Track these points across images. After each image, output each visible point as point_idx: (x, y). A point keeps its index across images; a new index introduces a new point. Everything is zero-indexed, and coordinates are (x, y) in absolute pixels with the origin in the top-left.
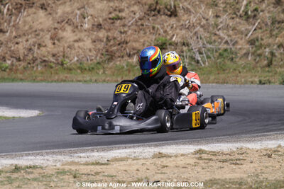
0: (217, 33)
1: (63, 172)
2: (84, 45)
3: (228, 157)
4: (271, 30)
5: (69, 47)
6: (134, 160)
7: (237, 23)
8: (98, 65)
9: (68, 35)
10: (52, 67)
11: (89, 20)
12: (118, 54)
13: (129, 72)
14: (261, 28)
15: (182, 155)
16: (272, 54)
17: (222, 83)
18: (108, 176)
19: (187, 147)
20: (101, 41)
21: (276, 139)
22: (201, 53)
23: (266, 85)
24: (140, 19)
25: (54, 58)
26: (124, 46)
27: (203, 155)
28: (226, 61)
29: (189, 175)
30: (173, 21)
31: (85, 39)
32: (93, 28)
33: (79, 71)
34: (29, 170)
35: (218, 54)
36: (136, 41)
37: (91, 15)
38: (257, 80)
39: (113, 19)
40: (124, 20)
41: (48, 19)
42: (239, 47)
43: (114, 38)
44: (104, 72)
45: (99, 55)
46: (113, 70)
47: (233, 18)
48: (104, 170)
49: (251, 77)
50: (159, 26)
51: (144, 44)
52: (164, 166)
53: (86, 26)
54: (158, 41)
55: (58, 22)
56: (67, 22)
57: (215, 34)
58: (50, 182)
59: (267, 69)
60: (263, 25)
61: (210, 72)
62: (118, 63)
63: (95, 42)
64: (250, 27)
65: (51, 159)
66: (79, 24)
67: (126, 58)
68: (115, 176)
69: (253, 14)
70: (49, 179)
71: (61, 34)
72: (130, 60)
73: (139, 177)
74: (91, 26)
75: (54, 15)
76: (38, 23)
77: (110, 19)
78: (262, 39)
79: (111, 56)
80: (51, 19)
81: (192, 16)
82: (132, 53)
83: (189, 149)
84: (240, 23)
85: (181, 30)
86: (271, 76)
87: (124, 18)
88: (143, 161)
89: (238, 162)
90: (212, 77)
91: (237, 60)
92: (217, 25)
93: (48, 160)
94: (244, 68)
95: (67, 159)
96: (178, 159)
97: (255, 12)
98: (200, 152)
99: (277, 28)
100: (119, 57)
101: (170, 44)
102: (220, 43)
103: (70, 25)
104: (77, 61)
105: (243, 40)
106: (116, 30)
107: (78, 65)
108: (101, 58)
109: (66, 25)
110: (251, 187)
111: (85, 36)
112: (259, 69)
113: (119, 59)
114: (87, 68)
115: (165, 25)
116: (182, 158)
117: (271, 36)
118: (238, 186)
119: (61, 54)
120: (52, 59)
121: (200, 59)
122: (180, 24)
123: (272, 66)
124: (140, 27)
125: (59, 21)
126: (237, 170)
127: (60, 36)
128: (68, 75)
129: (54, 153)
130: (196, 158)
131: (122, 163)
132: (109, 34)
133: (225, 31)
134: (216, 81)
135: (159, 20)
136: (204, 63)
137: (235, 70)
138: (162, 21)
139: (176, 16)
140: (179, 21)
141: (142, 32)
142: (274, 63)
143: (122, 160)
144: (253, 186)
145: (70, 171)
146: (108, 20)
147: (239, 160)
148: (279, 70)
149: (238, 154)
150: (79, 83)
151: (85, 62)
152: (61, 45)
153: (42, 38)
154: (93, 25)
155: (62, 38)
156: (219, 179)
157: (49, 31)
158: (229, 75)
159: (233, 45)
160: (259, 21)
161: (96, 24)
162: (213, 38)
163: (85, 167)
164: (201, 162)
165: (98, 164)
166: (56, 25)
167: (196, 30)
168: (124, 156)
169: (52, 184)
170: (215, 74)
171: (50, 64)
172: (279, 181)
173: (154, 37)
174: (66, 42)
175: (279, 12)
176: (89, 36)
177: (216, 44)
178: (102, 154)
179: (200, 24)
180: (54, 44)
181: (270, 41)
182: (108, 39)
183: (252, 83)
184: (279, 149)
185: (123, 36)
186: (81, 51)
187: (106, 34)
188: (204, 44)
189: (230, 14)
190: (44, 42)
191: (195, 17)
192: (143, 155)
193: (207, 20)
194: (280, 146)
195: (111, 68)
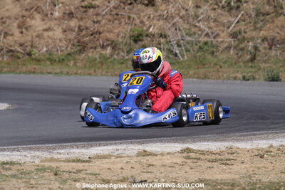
0: (197, 24)
1: (43, 169)
2: (54, 35)
3: (218, 156)
4: (255, 23)
5: (37, 36)
6: (117, 157)
7: (219, 15)
8: (69, 56)
9: (37, 23)
10: (19, 58)
11: (59, 8)
12: (90, 45)
13: (102, 64)
14: (244, 21)
15: (168, 154)
16: (256, 48)
17: (203, 79)
18: (91, 174)
19: (173, 145)
20: (72, 30)
21: (267, 138)
22: (179, 46)
23: (250, 81)
24: (115, 8)
25: (21, 47)
26: (97, 36)
27: (190, 154)
28: (206, 55)
29: (177, 175)
30: (150, 10)
31: (55, 28)
32: (64, 16)
33: (48, 63)
34: (7, 166)
35: (197, 47)
36: (110, 31)
37: (62, 3)
38: (240, 75)
39: (85, 7)
40: (97, 9)
41: (15, 6)
42: (220, 40)
43: (87, 28)
44: (75, 64)
45: (70, 45)
46: (85, 62)
47: (215, 9)
48: (86, 168)
49: (233, 73)
50: (135, 16)
51: (118, 36)
52: (150, 165)
53: (57, 14)
54: (133, 32)
55: (27, 10)
56: (36, 10)
57: (196, 26)
58: (30, 179)
59: (250, 64)
60: (247, 17)
61: (189, 67)
62: (90, 55)
63: (65, 31)
64: (233, 19)
65: (28, 155)
66: (49, 13)
67: (99, 49)
68: (99, 174)
69: (236, 5)
70: (28, 176)
71: (30, 22)
72: (104, 52)
73: (125, 176)
74: (61, 14)
75: (22, 2)
76: (4, 10)
77: (82, 7)
78: (245, 32)
79: (83, 47)
80: (18, 5)
81: (171, 5)
82: (105, 44)
83: (176, 147)
84: (222, 14)
85: (159, 20)
86: (255, 72)
87: (98, 7)
88: (127, 159)
89: (228, 162)
90: (191, 72)
91: (218, 54)
92: (197, 17)
93: (25, 156)
94: (225, 63)
95: (46, 155)
96: (164, 157)
97: (239, 3)
98: (188, 150)
99: (262, 21)
100: (91, 48)
101: (147, 36)
102: (200, 36)
103: (39, 13)
104: (47, 51)
105: (225, 33)
106: (89, 19)
107: (48, 56)
108: (72, 49)
109: (35, 13)
110: (244, 188)
111: (55, 25)
112: (242, 64)
113: (91, 50)
114: (57, 60)
115: (142, 14)
116: (168, 157)
117: (256, 28)
118: (230, 187)
119: (29, 44)
120: (19, 49)
121: (178, 52)
122: (158, 14)
123: (255, 61)
124: (115, 16)
125: (28, 8)
126: (228, 171)
127: (28, 25)
128: (37, 67)
129: (31, 149)
130: (184, 157)
131: (105, 161)
132: (82, 23)
133: (206, 23)
134: (196, 76)
135: (135, 9)
136: (183, 57)
137: (216, 64)
138: (138, 10)
139: (153, 5)
140: (157, 11)
141: (116, 22)
142: (258, 58)
143: (104, 157)
144: (247, 188)
145: (50, 168)
146: (80, 8)
147: (229, 160)
148: (263, 65)
149: (228, 153)
150: (50, 75)
151: (55, 53)
152: (29, 34)
153: (8, 26)
154: (64, 13)
155: (30, 26)
156: (210, 180)
157: (17, 19)
158: (210, 70)
159: (215, 37)
160: (242, 12)
161: (67, 12)
162: (193, 30)
163: (66, 164)
164: (189, 161)
165: (79, 161)
166: (24, 13)
167: (175, 21)
168: (106, 153)
169: (33, 182)
170: (195, 69)
171: (17, 54)
172: (274, 183)
173: (129, 28)
174: (35, 31)
175: (264, 4)
176: (59, 25)
177: (196, 36)
178: (83, 151)
179: (179, 14)
180: (22, 32)
181: (254, 34)
182: (80, 29)
183: (235, 78)
184: (271, 149)
185: (96, 25)
186: (50, 41)
187: (78, 24)
188: (182, 36)
189: (211, 4)
190: (10, 30)
191: (173, 7)
192: (127, 152)
193: (187, 10)
194: (271, 146)
195: (82, 60)
